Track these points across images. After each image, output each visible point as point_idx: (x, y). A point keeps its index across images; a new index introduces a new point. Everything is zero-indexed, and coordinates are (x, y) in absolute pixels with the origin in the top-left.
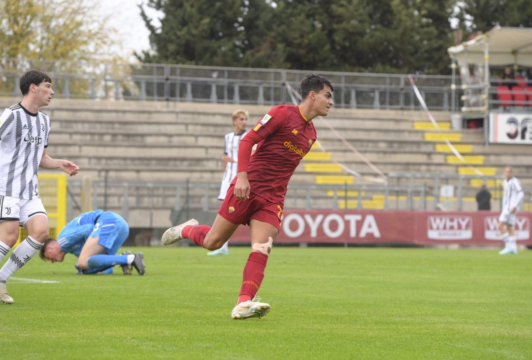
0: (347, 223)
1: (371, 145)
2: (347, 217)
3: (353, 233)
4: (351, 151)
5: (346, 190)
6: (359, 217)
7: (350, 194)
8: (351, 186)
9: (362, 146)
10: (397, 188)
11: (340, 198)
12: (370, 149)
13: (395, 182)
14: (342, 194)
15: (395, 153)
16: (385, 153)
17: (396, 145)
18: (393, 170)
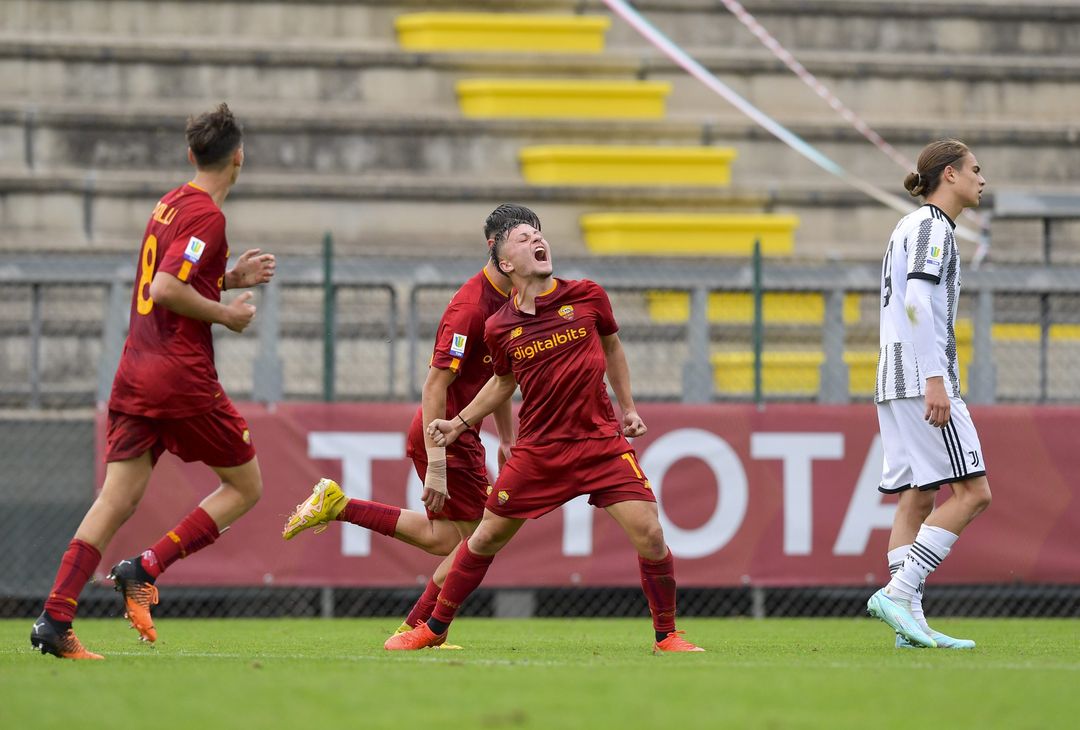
0: (765, 478)
1: (891, 32)
2: (765, 445)
3: (798, 539)
4: (781, 70)
5: (758, 293)
6: (831, 446)
7: (780, 312)
8: (785, 264)
9: (843, 43)
10: (1040, 281)
11: (719, 335)
12: (884, 58)
13: (1028, 243)
14: (736, 312)
15: (1027, 79)
16: (973, 78)
17: (1032, 36)
18: (1022, 176)
